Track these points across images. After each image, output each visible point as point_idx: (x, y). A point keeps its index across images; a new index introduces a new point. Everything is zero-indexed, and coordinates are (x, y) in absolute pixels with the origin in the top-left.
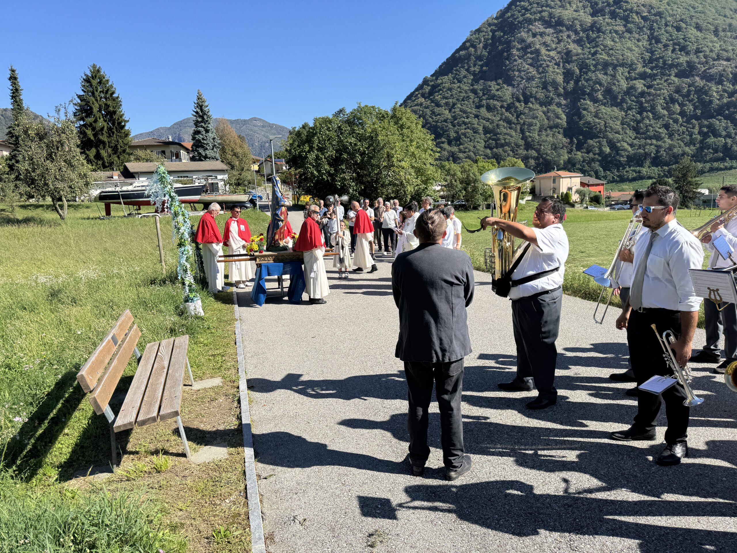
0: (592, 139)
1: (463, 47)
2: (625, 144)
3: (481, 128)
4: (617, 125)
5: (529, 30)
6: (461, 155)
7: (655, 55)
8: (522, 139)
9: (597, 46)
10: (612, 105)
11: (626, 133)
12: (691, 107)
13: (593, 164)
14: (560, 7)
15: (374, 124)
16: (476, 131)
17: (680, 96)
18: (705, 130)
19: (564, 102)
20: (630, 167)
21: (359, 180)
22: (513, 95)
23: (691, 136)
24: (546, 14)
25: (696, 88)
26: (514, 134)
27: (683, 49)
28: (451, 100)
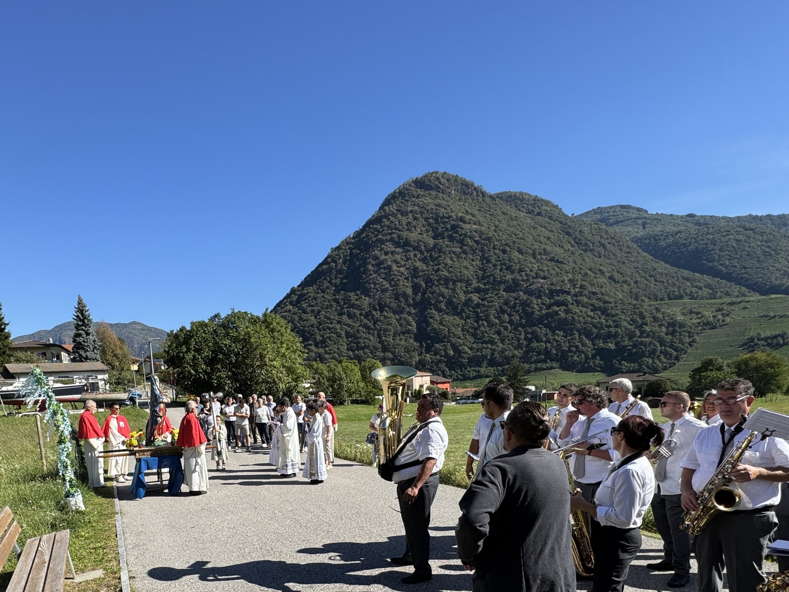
0: (438, 343)
1: (325, 262)
2: (466, 348)
3: (343, 333)
4: (459, 332)
5: (382, 249)
6: (327, 356)
7: (486, 273)
9: (439, 264)
10: (453, 315)
11: (466, 339)
12: (517, 317)
13: (440, 365)
14: (407, 230)
15: (247, 328)
16: (339, 336)
17: (508, 307)
18: (529, 336)
19: (413, 311)
20: (470, 367)
21: (234, 378)
22: (370, 304)
23: (518, 341)
24: (394, 236)
25: (520, 301)
26: (372, 338)
27: (509, 268)
28: (316, 308)
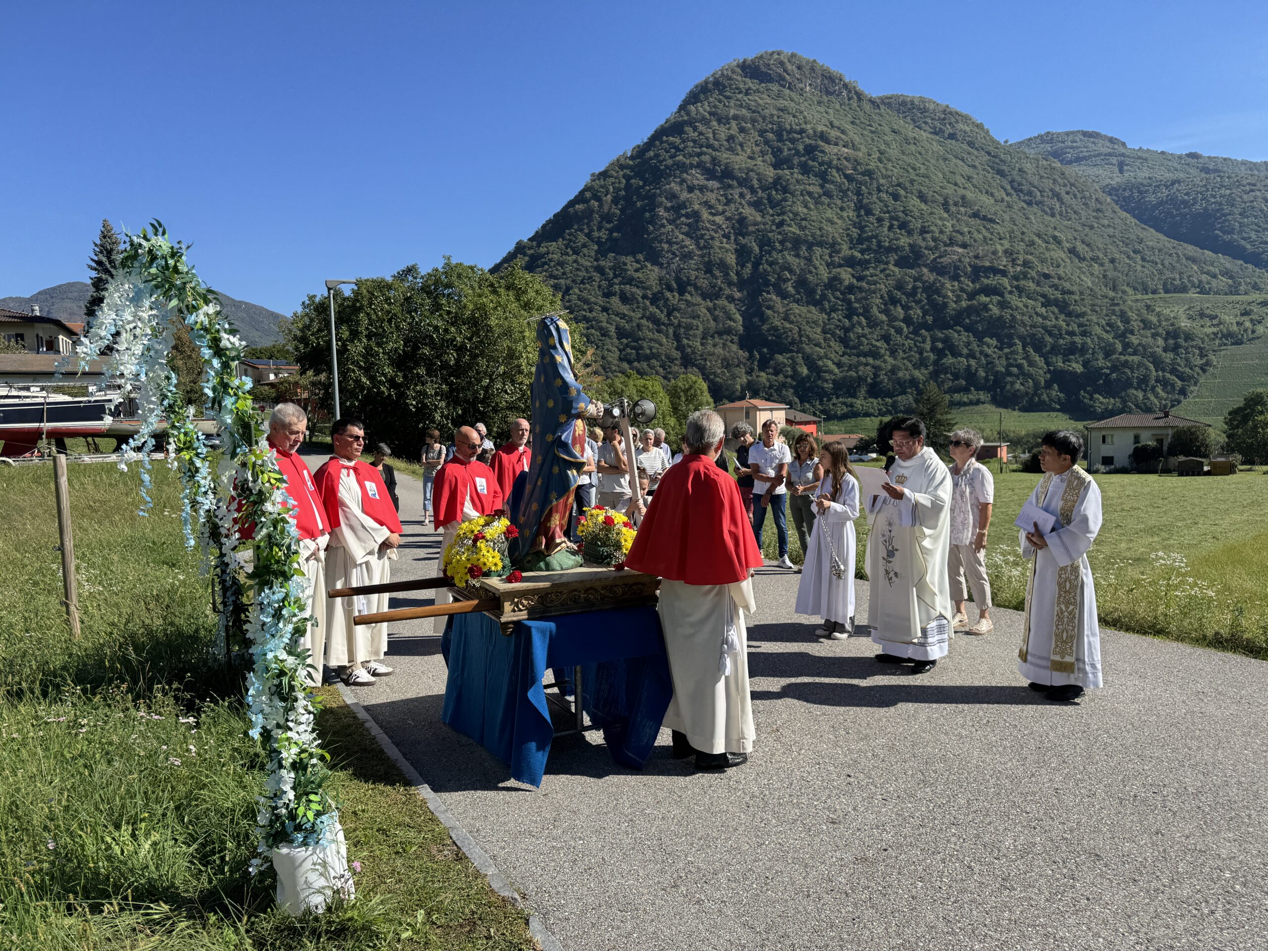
0: (781, 354)
1: (580, 198)
2: (830, 363)
3: (612, 329)
4: (816, 334)
5: (683, 181)
7: (865, 232)
8: (677, 349)
9: (783, 213)
10: (808, 303)
11: (830, 347)
12: (919, 312)
13: (784, 392)
14: (727, 149)
16: (605, 334)
17: (903, 294)
18: (940, 345)
19: (738, 295)
20: (837, 398)
22: (660, 279)
23: (921, 353)
24: (706, 158)
25: (924, 283)
26: (665, 340)
27: (903, 226)
28: (562, 281)
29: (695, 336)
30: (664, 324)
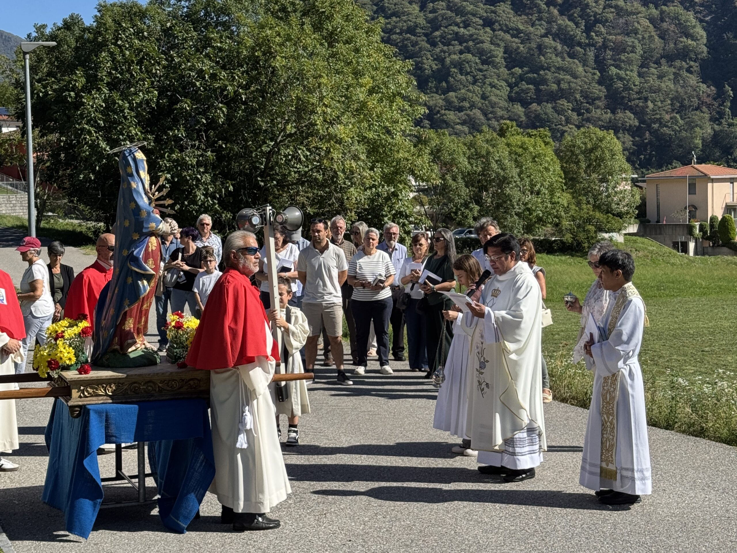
3: (499, 53)
8: (600, 83)
29: (629, 62)
30: (580, 44)
